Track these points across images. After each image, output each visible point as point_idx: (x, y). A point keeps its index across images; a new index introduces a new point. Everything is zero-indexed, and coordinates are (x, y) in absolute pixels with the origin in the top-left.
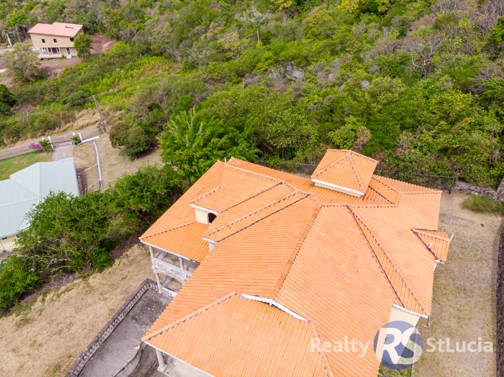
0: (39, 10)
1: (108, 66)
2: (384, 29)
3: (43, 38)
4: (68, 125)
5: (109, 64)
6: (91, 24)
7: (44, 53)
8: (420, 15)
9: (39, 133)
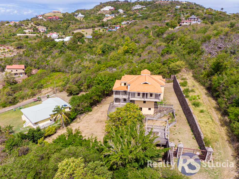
1: (41, 77)
2: (134, 56)
3: (12, 70)
4: (40, 94)
8: (142, 52)
9: (31, 97)
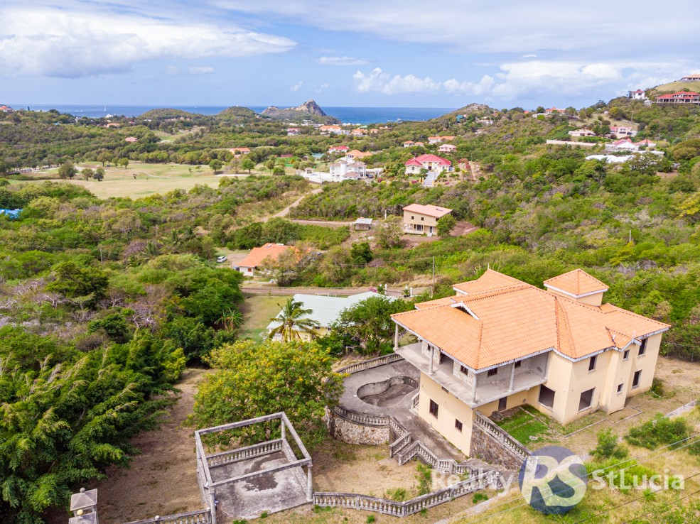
0: (420, 195)
3: (414, 215)
4: (405, 282)
5: (463, 245)
6: (461, 211)
7: (410, 229)
